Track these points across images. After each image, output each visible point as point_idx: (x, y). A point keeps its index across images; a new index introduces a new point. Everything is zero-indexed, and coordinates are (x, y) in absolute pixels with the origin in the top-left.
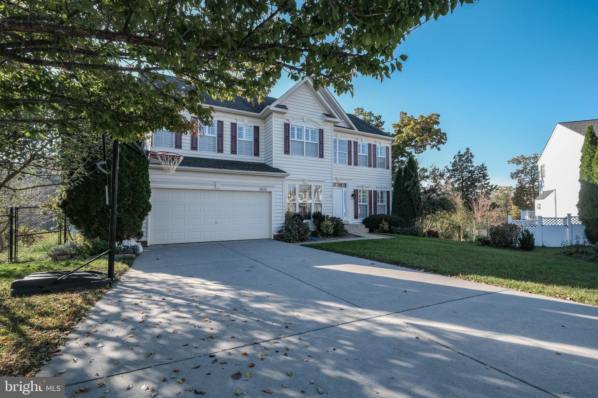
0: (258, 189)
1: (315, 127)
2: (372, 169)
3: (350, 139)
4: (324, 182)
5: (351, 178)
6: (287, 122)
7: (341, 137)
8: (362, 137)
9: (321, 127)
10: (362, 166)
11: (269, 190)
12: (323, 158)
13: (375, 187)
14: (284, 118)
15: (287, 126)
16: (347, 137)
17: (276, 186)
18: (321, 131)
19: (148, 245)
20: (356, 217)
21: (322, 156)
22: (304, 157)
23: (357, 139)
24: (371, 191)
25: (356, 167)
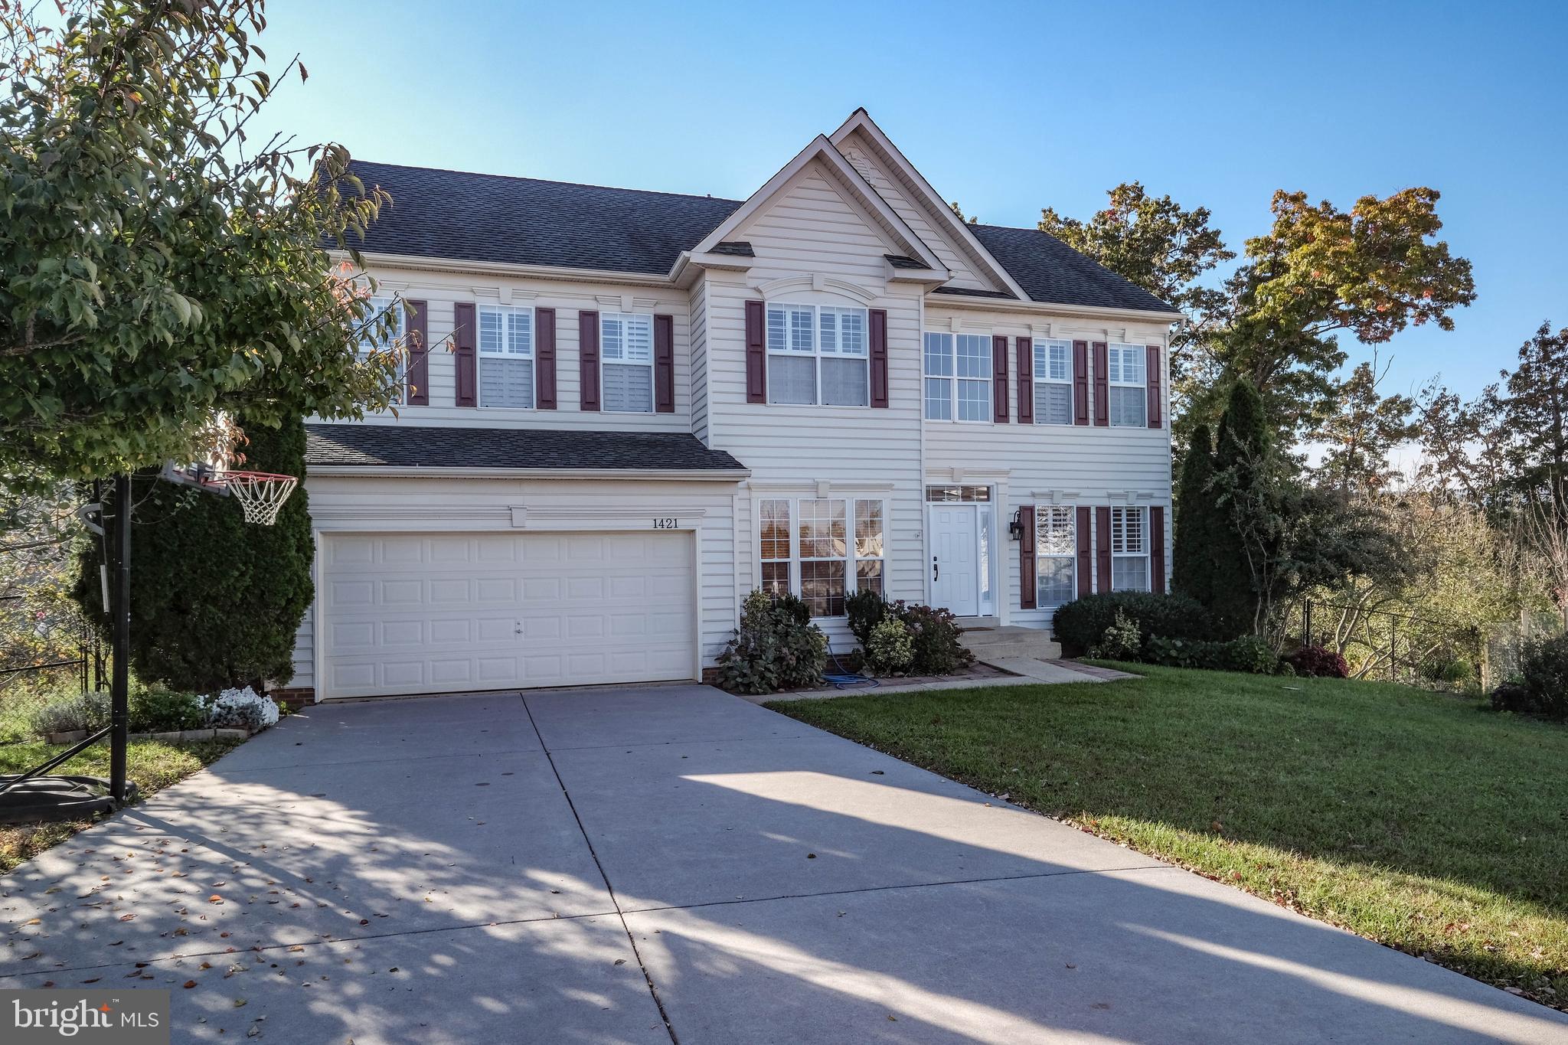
0: (648, 524)
1: (860, 306)
2: (1091, 430)
3: (1001, 331)
4: (890, 487)
5: (1005, 466)
6: (754, 296)
7: (964, 325)
8: (1050, 320)
9: (878, 304)
10: (1053, 421)
11: (684, 524)
12: (886, 406)
13: (1104, 493)
14: (744, 285)
15: (754, 311)
16: (990, 326)
17: (710, 511)
18: (878, 318)
19: (319, 697)
20: (1028, 602)
21: (880, 400)
22: (819, 409)
23: (1030, 327)
24: (1087, 510)
25: (1025, 428)
